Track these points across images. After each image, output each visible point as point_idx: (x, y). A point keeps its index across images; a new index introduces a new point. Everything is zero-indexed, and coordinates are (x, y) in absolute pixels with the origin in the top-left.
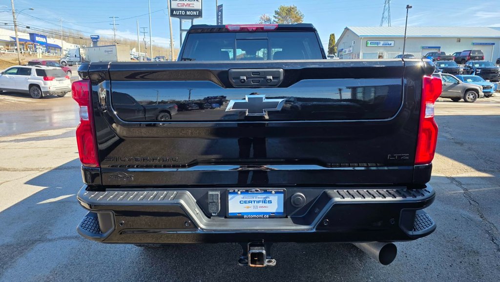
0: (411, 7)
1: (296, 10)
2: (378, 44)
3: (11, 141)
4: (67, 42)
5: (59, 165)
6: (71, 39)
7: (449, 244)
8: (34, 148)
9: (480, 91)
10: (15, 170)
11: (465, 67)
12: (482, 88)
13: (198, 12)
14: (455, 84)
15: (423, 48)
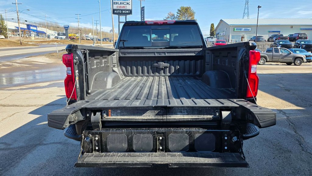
0: (261, 7)
1: (190, 9)
2: (241, 29)
3: (18, 89)
4: (49, 30)
5: (48, 103)
6: (52, 28)
7: (274, 147)
8: (33, 93)
9: (304, 58)
10: (22, 106)
11: (295, 43)
12: (305, 56)
13: (129, 11)
14: (288, 54)
15: (269, 32)
